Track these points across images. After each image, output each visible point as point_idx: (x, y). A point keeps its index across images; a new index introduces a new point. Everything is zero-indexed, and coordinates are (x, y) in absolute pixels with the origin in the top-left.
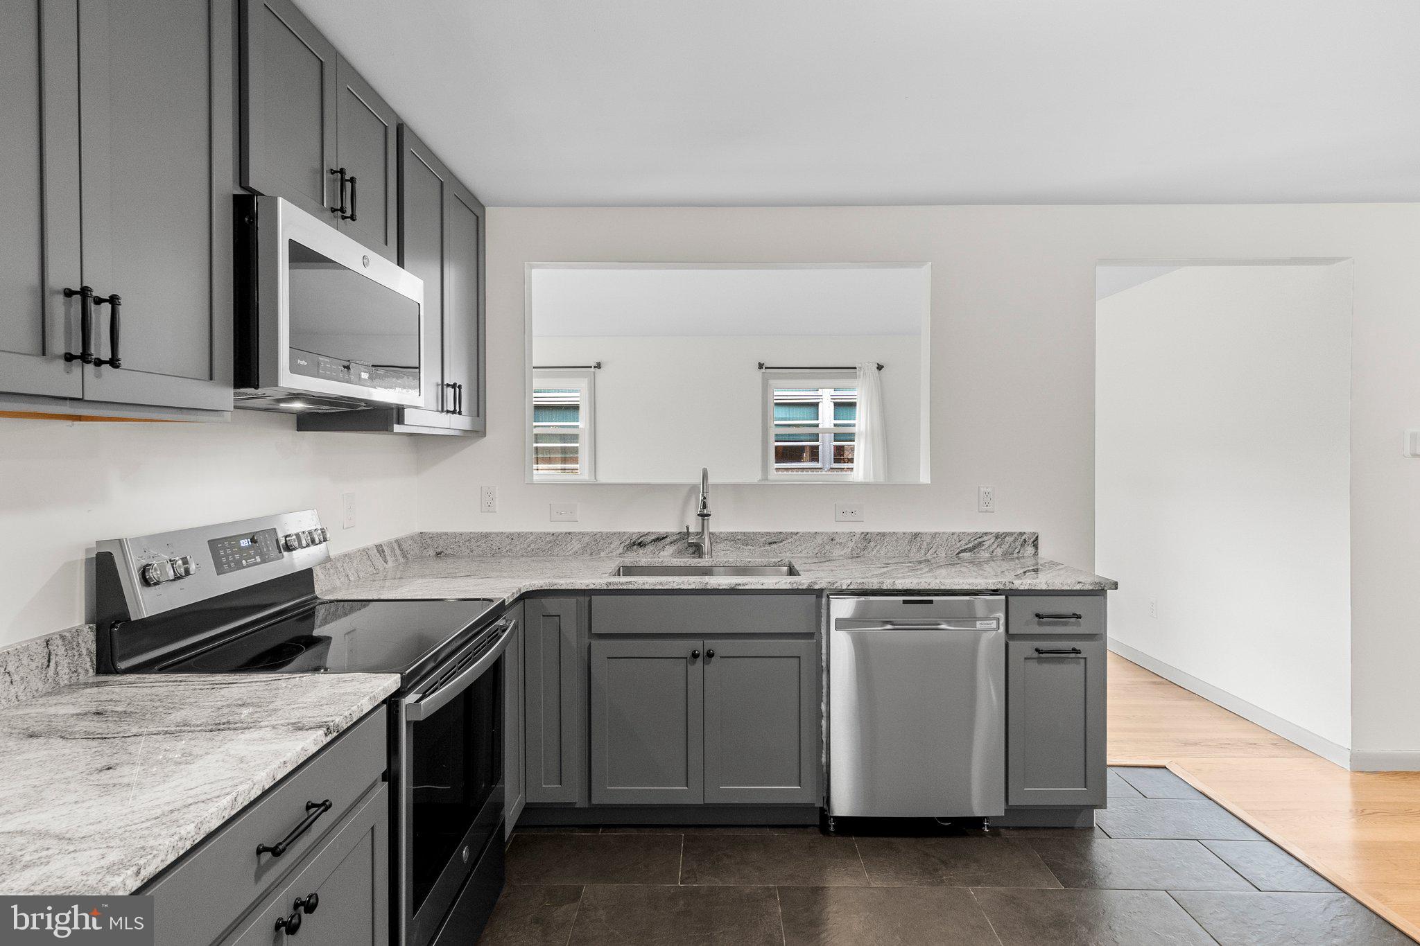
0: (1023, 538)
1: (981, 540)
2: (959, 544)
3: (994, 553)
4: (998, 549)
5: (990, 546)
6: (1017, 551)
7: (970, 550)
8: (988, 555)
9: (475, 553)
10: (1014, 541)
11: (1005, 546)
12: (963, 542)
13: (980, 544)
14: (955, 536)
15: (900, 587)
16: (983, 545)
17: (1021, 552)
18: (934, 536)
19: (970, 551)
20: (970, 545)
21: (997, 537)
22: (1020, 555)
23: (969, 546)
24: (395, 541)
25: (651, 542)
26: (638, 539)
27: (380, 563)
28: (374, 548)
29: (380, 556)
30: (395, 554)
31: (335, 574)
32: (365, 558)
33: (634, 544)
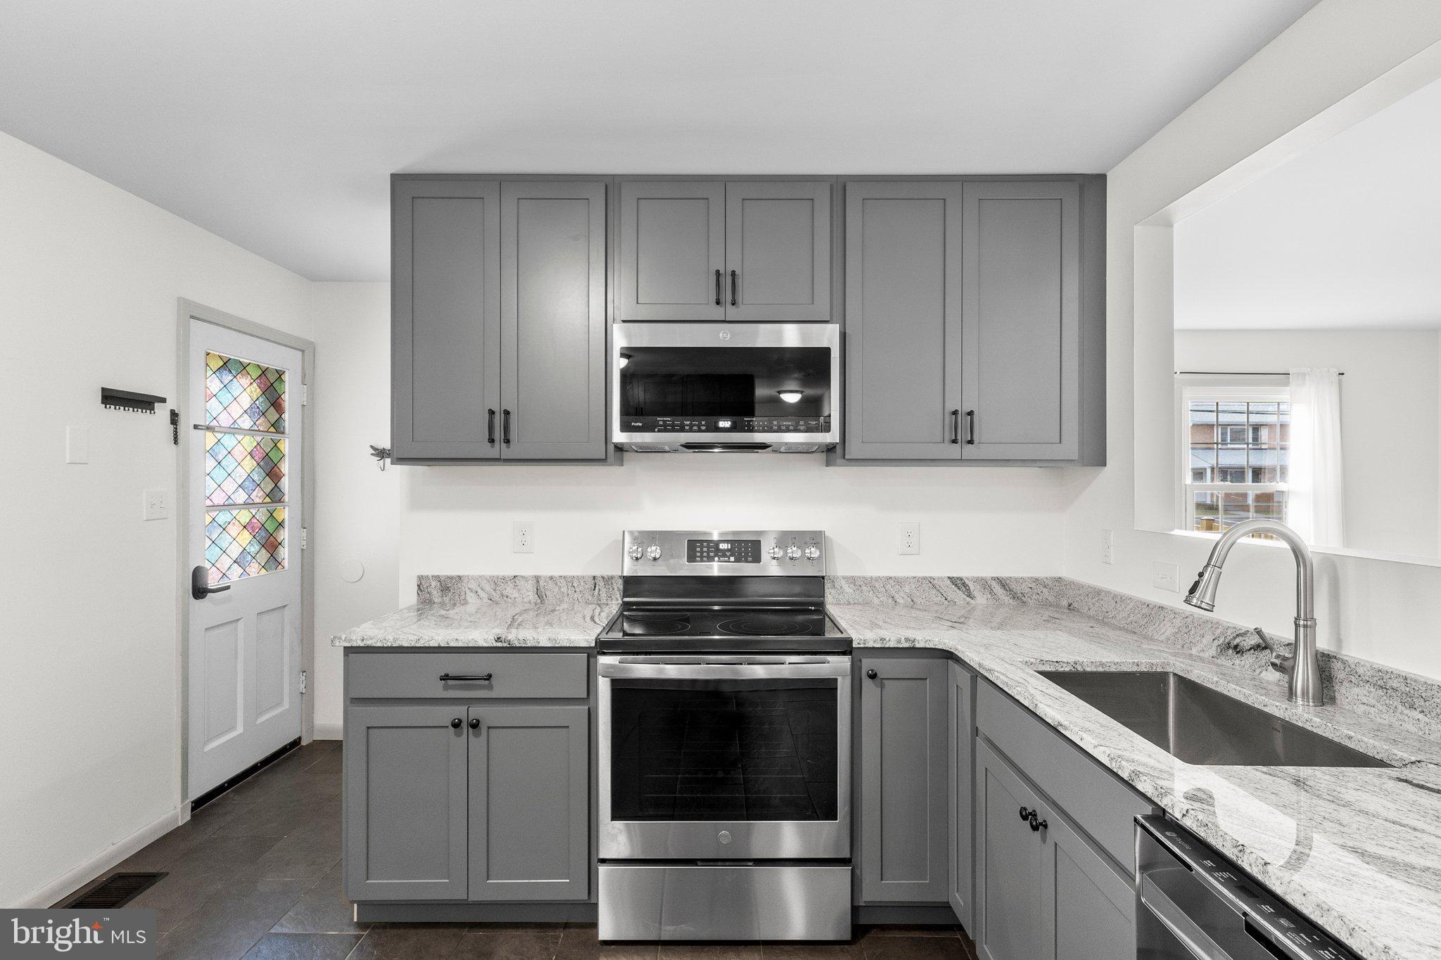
24: (994, 579)
25: (1251, 649)
26: (1235, 638)
27: (959, 596)
28: (945, 580)
29: (959, 589)
30: (991, 591)
31: (871, 592)
32: (926, 586)
33: (1228, 646)
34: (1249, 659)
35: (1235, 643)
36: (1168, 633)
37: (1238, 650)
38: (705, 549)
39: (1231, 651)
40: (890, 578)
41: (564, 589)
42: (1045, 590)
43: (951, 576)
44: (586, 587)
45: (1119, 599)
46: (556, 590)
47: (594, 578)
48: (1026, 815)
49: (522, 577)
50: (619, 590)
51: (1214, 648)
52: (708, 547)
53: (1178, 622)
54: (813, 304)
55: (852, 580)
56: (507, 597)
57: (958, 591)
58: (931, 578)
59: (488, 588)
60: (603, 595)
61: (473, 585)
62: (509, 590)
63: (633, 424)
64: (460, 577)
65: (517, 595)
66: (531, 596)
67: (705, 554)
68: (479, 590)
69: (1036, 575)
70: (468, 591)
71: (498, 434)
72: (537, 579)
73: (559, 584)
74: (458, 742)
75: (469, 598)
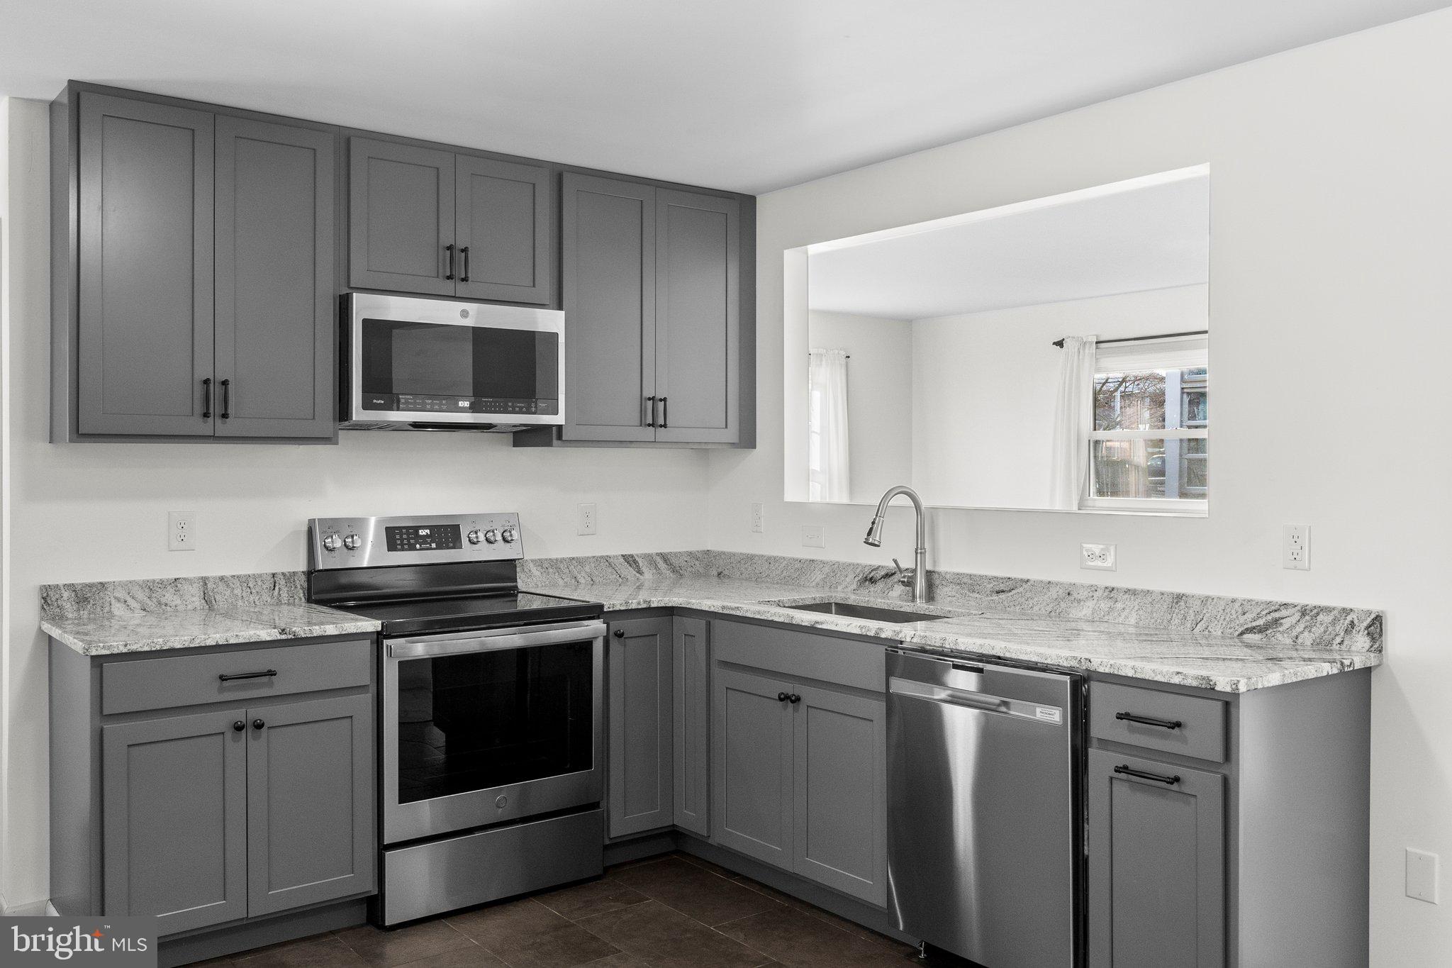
0: (1349, 618)
1: (1276, 615)
2: (1242, 619)
3: (1300, 641)
4: (1306, 633)
5: (1292, 627)
6: (1338, 640)
7: (1261, 630)
8: (1289, 641)
9: (744, 576)
10: (1334, 622)
11: (1317, 631)
12: (1249, 616)
13: (1276, 622)
14: (1237, 605)
15: (962, 648)
16: (1281, 624)
17: (1346, 643)
18: (1205, 600)
19: (1260, 632)
20: (1261, 622)
21: (1304, 613)
22: (1343, 647)
23: (1257, 623)
24: (658, 554)
25: (881, 578)
26: (870, 573)
27: (629, 572)
28: (620, 558)
29: (630, 566)
30: (656, 567)
31: (557, 574)
32: (604, 564)
33: (866, 579)
34: (880, 585)
35: (871, 576)
36: (818, 580)
37: (872, 581)
38: (405, 536)
39: (867, 582)
40: (573, 558)
41: (238, 592)
42: (697, 563)
43: (624, 553)
44: (265, 587)
45: (770, 560)
46: (228, 593)
47: (274, 575)
48: (784, 698)
49: (185, 579)
50: (302, 588)
51: (855, 583)
52: (408, 534)
53: (826, 570)
54: (534, 286)
55: (540, 563)
56: (166, 605)
57: (629, 568)
58: (607, 556)
59: (141, 595)
60: (284, 595)
61: (121, 594)
62: (169, 596)
63: (375, 401)
64: (102, 584)
65: (178, 602)
66: (197, 601)
67: (405, 542)
68: (129, 599)
69: (689, 550)
70: (113, 601)
71: (217, 408)
72: (204, 581)
73: (231, 585)
74: (235, 748)
75: (116, 612)
